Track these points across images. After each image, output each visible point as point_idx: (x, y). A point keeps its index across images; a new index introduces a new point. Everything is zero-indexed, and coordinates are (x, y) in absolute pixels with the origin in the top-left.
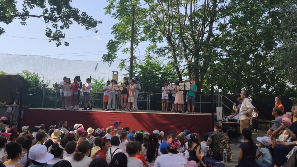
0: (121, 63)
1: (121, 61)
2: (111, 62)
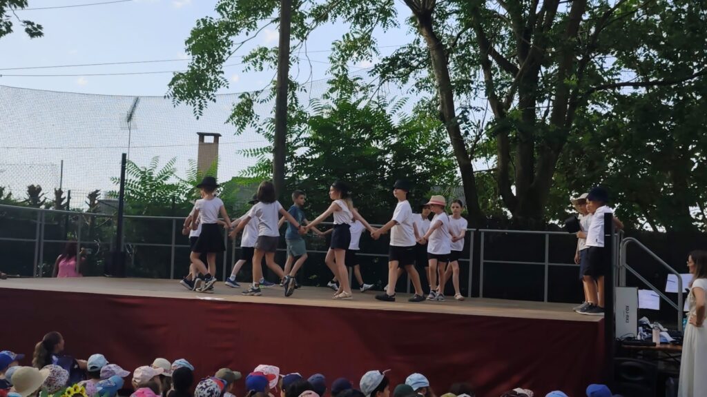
0: (239, 107)
1: (241, 97)
2: (203, 103)
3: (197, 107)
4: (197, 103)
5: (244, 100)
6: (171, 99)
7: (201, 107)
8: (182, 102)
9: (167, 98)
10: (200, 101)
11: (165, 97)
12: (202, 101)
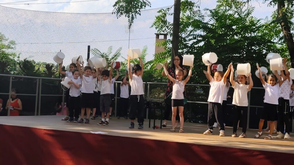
0: (158, 18)
1: (159, 12)
2: (134, 16)
3: (130, 18)
4: (131, 16)
5: (161, 13)
6: (116, 14)
7: (133, 18)
8: (122, 16)
9: (114, 13)
10: (132, 15)
11: (113, 13)
12: (134, 15)
